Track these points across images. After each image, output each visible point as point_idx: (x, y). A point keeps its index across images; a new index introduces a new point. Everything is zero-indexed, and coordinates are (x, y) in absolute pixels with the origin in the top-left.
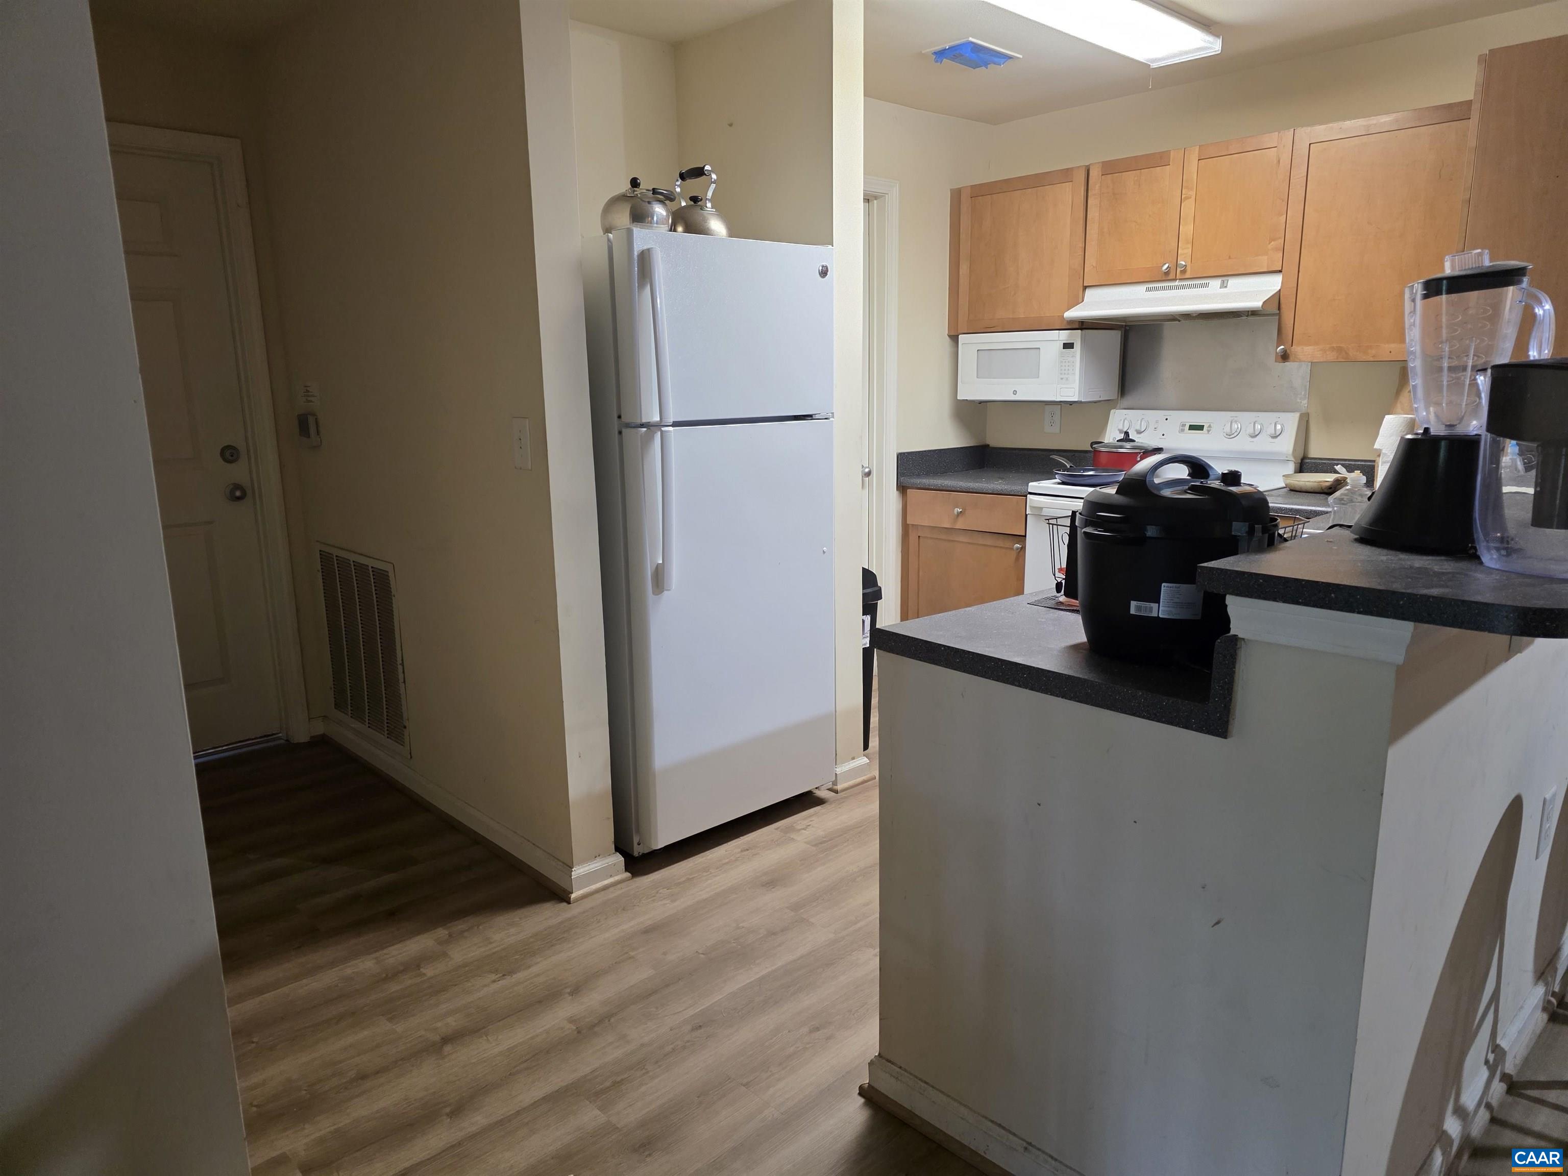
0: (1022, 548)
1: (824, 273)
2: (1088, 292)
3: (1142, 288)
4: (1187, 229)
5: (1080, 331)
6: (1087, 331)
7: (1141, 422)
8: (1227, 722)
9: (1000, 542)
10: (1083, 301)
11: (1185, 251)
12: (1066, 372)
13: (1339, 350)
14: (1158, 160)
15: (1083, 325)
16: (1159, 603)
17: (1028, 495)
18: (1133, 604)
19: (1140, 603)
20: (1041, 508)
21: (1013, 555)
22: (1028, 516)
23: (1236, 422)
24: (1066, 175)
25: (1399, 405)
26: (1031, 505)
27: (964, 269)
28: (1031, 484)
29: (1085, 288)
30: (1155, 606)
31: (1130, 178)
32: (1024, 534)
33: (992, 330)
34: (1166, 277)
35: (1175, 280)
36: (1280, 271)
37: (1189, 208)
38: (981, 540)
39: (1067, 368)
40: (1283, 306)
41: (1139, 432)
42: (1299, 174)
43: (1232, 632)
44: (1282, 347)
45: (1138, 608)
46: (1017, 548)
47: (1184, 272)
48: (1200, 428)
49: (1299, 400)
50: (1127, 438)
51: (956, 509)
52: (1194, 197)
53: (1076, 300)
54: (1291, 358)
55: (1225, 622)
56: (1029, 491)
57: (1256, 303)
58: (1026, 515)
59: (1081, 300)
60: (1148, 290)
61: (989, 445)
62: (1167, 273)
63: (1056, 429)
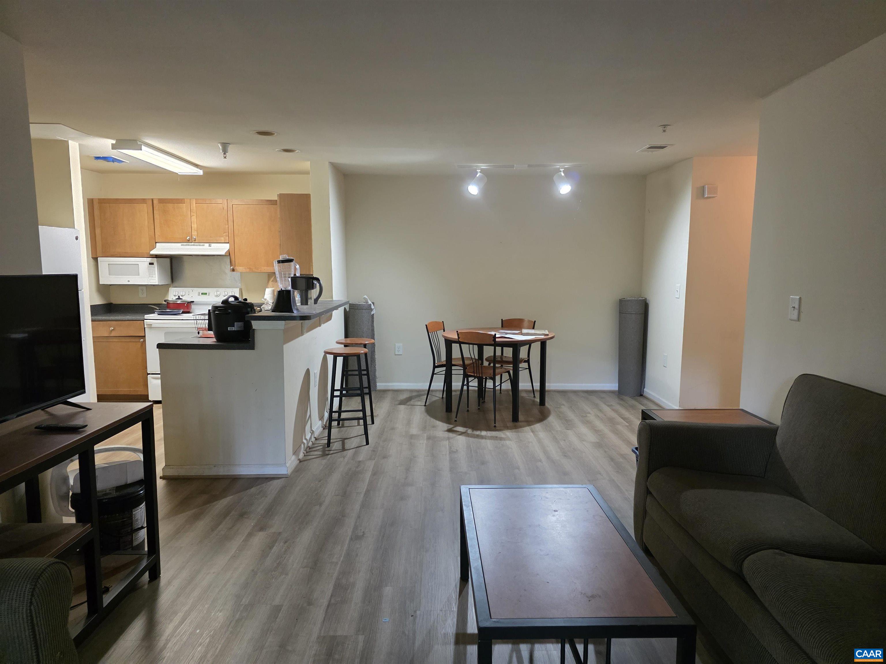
0: (144, 341)
1: (77, 238)
2: (157, 244)
3: (180, 244)
4: (195, 226)
5: (156, 259)
6: (158, 258)
7: (183, 292)
8: (254, 347)
9: (133, 340)
10: (156, 247)
11: (194, 233)
12: (152, 274)
13: (250, 268)
14: (180, 201)
15: (157, 256)
16: (234, 327)
17: (145, 320)
18: (229, 328)
19: (230, 328)
20: (151, 324)
21: (139, 345)
22: (146, 328)
23: (218, 291)
24: (144, 201)
25: (269, 285)
26: (147, 324)
27: (98, 231)
28: (145, 316)
29: (156, 243)
30: (234, 328)
31: (170, 206)
32: (144, 335)
33: (113, 256)
34: (188, 241)
35: (192, 243)
36: (228, 243)
37: (194, 219)
38: (123, 340)
39: (152, 272)
40: (231, 254)
41: (182, 296)
42: (230, 213)
43: (253, 328)
44: (232, 267)
45: (230, 329)
46: (142, 341)
47: (195, 240)
48: (206, 294)
49: (238, 284)
50: (179, 298)
51: (111, 328)
52: (195, 215)
53: (154, 247)
54: (235, 270)
55: (251, 326)
56: (145, 318)
57: (223, 253)
58: (145, 328)
59: (155, 247)
60: (182, 245)
61: (112, 303)
62: (189, 240)
63: (145, 295)
